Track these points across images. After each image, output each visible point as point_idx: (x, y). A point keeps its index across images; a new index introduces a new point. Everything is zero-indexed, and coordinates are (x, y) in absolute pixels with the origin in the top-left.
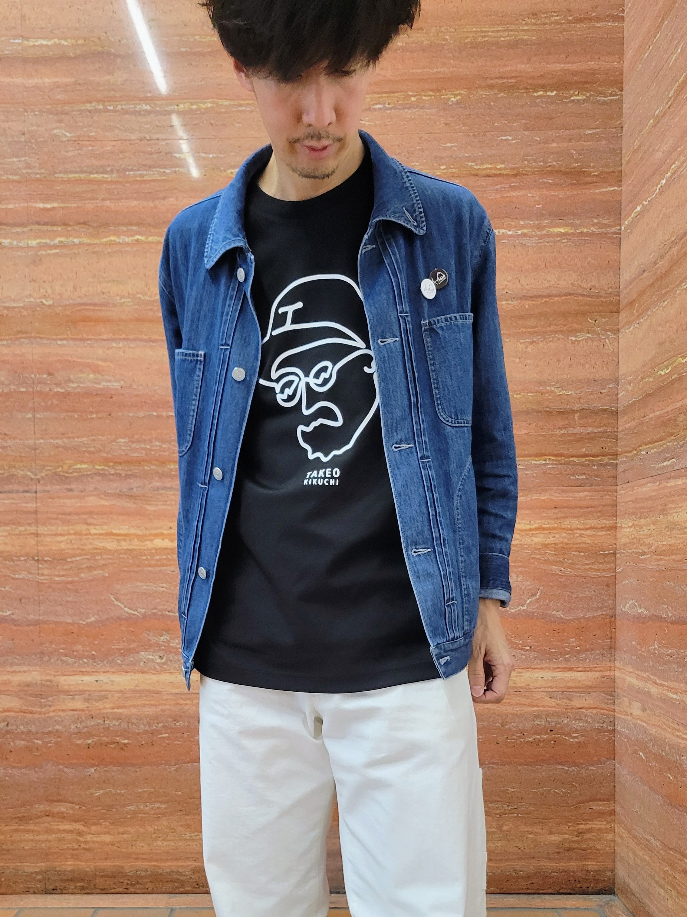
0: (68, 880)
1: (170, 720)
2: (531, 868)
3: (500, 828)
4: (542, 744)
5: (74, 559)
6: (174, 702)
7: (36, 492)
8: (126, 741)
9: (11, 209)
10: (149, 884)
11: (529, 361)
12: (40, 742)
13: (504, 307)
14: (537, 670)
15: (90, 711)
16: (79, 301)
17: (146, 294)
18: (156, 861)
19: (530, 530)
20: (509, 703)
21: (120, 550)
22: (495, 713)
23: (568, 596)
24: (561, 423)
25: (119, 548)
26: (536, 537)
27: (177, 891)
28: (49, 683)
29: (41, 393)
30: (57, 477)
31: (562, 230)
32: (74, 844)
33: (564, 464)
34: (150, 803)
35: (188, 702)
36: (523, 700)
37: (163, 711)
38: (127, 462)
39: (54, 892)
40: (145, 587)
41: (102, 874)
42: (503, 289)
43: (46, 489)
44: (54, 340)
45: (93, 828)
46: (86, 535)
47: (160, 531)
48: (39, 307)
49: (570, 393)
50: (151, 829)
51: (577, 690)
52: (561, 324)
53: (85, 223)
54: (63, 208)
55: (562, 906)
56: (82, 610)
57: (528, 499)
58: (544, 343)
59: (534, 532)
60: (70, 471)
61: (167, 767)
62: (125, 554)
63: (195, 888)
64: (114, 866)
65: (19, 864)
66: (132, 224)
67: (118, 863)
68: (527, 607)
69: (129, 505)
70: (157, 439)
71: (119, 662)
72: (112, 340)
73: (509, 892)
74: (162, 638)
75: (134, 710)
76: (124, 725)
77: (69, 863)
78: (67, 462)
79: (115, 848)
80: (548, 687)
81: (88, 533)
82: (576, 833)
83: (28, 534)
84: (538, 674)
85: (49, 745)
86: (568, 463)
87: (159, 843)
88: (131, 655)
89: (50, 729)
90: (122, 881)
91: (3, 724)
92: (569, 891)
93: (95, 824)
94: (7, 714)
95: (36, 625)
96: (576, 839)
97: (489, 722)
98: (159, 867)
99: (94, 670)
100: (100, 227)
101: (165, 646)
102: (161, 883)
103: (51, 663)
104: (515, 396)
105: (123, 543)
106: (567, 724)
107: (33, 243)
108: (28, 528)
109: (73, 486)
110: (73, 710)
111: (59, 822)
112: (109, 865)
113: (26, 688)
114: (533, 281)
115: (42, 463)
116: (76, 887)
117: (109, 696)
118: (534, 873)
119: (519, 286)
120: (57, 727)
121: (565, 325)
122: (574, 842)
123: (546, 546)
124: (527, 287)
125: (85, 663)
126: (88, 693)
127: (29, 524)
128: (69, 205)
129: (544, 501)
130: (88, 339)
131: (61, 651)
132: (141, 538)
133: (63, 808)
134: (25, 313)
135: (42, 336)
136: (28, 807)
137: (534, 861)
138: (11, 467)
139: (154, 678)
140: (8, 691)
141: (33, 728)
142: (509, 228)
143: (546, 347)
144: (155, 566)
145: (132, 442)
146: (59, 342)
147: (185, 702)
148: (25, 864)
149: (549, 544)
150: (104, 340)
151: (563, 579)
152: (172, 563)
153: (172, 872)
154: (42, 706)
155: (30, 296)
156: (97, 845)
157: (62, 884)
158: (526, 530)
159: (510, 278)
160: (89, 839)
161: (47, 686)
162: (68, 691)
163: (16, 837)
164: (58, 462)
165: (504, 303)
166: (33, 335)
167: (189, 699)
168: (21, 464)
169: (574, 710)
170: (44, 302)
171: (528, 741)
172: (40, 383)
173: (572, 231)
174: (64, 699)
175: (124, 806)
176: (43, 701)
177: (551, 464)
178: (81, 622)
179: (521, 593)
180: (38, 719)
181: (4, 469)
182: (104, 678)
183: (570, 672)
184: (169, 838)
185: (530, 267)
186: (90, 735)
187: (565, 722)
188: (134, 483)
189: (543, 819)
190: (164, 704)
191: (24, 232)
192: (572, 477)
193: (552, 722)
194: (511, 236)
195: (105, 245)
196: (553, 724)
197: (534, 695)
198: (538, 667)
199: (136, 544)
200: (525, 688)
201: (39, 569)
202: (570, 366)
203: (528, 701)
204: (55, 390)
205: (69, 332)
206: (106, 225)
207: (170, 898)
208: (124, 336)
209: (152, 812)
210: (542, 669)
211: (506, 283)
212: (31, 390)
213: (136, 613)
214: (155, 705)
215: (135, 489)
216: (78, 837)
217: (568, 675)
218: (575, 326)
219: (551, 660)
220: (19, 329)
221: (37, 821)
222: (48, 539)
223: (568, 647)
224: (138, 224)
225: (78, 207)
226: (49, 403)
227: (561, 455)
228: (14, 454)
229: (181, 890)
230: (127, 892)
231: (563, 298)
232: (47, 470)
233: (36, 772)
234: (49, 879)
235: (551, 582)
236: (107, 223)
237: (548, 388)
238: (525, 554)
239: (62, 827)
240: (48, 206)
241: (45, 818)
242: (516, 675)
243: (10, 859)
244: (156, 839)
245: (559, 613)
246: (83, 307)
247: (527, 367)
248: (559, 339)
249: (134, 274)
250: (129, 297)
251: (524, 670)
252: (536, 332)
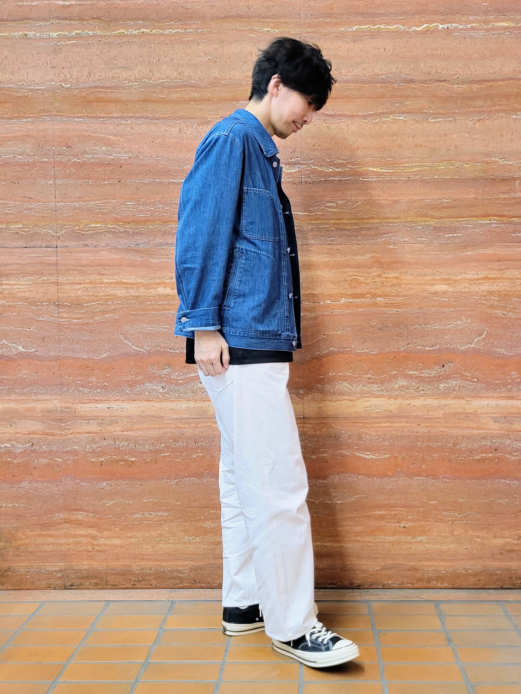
0: (84, 577)
1: (171, 441)
2: (478, 567)
3: (452, 533)
4: (487, 461)
5: (89, 304)
6: (175, 426)
7: (57, 247)
8: (134, 459)
9: (35, 5)
10: (153, 581)
11: (476, 136)
12: (59, 460)
13: (455, 90)
14: (484, 399)
15: (103, 433)
16: (93, 84)
17: (151, 79)
18: (159, 561)
19: (478, 279)
20: (460, 427)
21: (128, 296)
22: (448, 435)
23: (510, 335)
24: (504, 189)
25: (128, 295)
26: (482, 285)
27: (177, 586)
28: (68, 410)
29: (60, 162)
30: (74, 235)
31: (505, 24)
32: (89, 547)
33: (507, 224)
34: (154, 512)
35: (186, 425)
36: (472, 424)
37: (165, 433)
38: (134, 221)
39: (72, 587)
40: (149, 328)
41: (113, 572)
42: (455, 75)
43: (66, 245)
44: (72, 117)
45: (105, 533)
46: (101, 284)
47: (162, 280)
48: (60, 89)
49: (512, 163)
50: (154, 534)
51: (517, 415)
52: (505, 105)
53: (97, 18)
54: (79, 5)
55: (505, 599)
56: (96, 348)
57: (476, 253)
58: (490, 120)
59: (481, 281)
60: (86, 229)
61: (168, 481)
62: (132, 300)
63: (193, 584)
64: (123, 565)
65: (42, 564)
66: (138, 19)
67: (126, 563)
68: (475, 345)
69: (136, 258)
70: (160, 202)
71: (127, 391)
72: (121, 117)
73: (460, 587)
74: (164, 371)
75: (140, 433)
76: (131, 445)
77: (84, 563)
78: (83, 221)
79: (123, 550)
80: (493, 413)
81: (101, 282)
82: (516, 537)
83: (50, 283)
84: (484, 402)
85: (68, 462)
86: (510, 223)
87: (162, 546)
88: (138, 386)
89: (69, 449)
90: (130, 578)
91: (28, 445)
92: (511, 586)
93: (107, 530)
94: (32, 436)
95: (57, 360)
96: (517, 542)
97: (442, 442)
98: (162, 566)
99: (106, 399)
100: (111, 21)
101: (167, 378)
102: (163, 580)
103: (70, 393)
104: (465, 165)
105: (131, 291)
106: (509, 445)
107: (55, 35)
108: (50, 278)
109: (88, 242)
110: (88, 433)
111: (76, 528)
112: (118, 564)
113: (47, 414)
114: (480, 68)
115: (61, 222)
116: (90, 583)
117: (119, 421)
118: (482, 571)
119: (469, 73)
120: (75, 447)
121: (508, 105)
122: (516, 545)
123: (491, 293)
124: (475, 73)
125: (98, 392)
126: (101, 418)
127: (51, 275)
128: (85, 3)
129: (489, 255)
130: (101, 117)
131: (78, 382)
132: (147, 286)
133: (80, 516)
134: (47, 95)
135: (61, 114)
136: (50, 516)
137: (481, 561)
138: (35, 226)
139: (158, 405)
140: (32, 416)
141: (54, 448)
142: (460, 22)
143: (491, 124)
144: (158, 310)
145: (139, 205)
146: (76, 120)
147: (184, 426)
148: (47, 564)
149: (493, 292)
150: (115, 118)
151: (506, 322)
152: (172, 307)
153: (173, 570)
154: (62, 429)
155: (52, 80)
156: (108, 547)
157: (79, 581)
158: (474, 280)
159: (460, 65)
160: (101, 542)
161: (66, 412)
162: (85, 417)
163: (39, 541)
164: (75, 221)
165: (456, 86)
166: (54, 113)
167: (188, 423)
168: (43, 224)
169: (515, 433)
170: (64, 85)
171: (476, 459)
172: (60, 154)
173: (513, 25)
174: (81, 423)
175: (132, 514)
176: (62, 425)
177: (495, 224)
178: (95, 358)
179: (470, 333)
180: (59, 440)
181: (29, 228)
182: (113, 405)
183: (512, 401)
184: (170, 541)
185: (478, 55)
186: (103, 454)
187: (508, 442)
188: (141, 240)
189: (489, 525)
190: (166, 428)
191: (46, 25)
192: (514, 235)
193: (496, 442)
194: (461, 29)
195: (115, 36)
196: (497, 444)
197: (481, 420)
198: (485, 395)
199: (142, 292)
200: (473, 414)
201: (59, 313)
202: (512, 140)
203: (476, 425)
204: (73, 160)
205: (84, 111)
206: (116, 20)
207: (171, 592)
208: (131, 115)
209: (156, 520)
210: (488, 397)
211: (458, 69)
212: (52, 160)
213: (142, 350)
214: (158, 428)
215: (141, 245)
216: (92, 541)
217: (510, 403)
218: (516, 106)
219: (495, 390)
220: (42, 108)
221: (57, 527)
222: (67, 287)
223: (510, 379)
224: (143, 19)
225: (92, 4)
226: (68, 171)
227: (504, 216)
228: (37, 215)
229: (181, 585)
230: (134, 587)
231: (506, 82)
232: (66, 229)
233: (57, 485)
234: (67, 576)
235: (496, 323)
236: (117, 19)
237: (493, 159)
238: (473, 300)
239: (79, 532)
240: (67, 3)
241: (64, 525)
242: (465, 402)
243: (34, 560)
244: (159, 543)
245: (503, 350)
246: (97, 90)
247: (475, 141)
248: (502, 117)
249: (140, 61)
250: (136, 82)
251: (472, 399)
252: (482, 111)
